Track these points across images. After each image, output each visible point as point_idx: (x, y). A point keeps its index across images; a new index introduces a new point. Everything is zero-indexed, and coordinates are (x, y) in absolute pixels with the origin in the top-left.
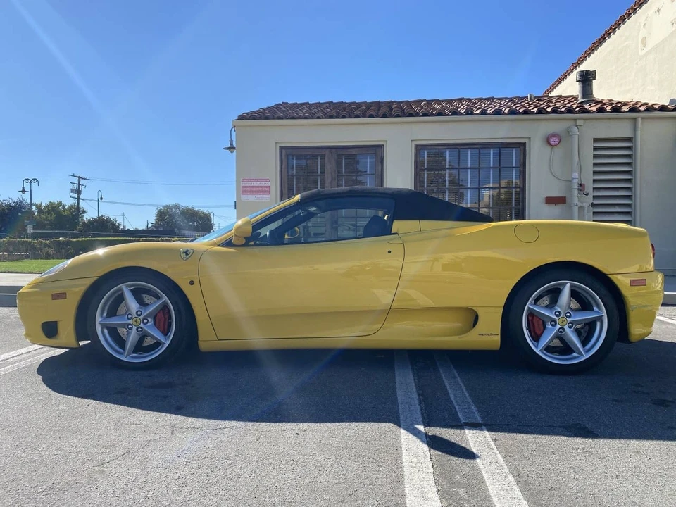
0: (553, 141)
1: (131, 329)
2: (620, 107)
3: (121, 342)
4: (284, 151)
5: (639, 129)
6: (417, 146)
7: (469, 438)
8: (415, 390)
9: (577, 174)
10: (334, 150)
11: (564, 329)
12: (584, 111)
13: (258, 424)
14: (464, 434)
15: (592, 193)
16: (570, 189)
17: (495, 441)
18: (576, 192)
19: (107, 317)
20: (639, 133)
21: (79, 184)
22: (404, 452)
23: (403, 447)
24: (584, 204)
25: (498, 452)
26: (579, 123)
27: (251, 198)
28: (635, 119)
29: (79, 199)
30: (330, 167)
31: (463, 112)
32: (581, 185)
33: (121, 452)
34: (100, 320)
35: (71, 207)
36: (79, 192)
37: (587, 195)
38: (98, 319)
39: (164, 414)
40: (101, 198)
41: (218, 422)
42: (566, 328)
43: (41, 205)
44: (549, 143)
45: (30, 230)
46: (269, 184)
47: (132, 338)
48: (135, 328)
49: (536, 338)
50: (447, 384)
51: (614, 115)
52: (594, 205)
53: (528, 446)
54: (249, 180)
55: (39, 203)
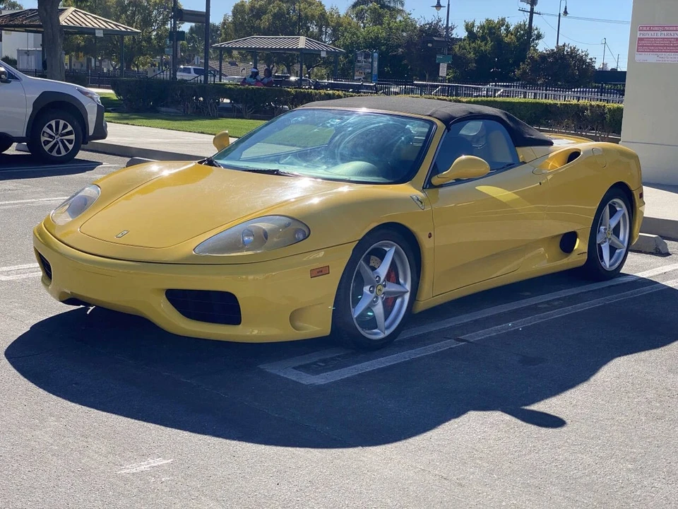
27: (651, 58)
29: (532, 12)
35: (518, 28)
40: (566, 12)
43: (473, 25)
45: (443, 70)
54: (650, 29)
55: (471, 21)
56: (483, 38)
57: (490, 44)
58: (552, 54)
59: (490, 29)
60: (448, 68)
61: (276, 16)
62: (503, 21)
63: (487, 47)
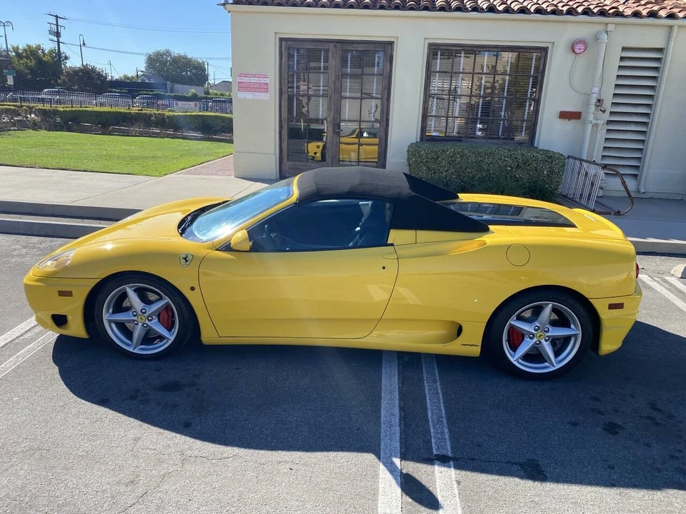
0: (579, 48)
1: (137, 324)
2: (657, 11)
3: (128, 334)
4: (284, 43)
5: (673, 39)
6: (430, 45)
7: (437, 478)
8: (397, 401)
9: (597, 89)
10: (339, 45)
11: (540, 342)
12: (618, 14)
13: (257, 451)
14: (433, 472)
15: (609, 108)
16: (587, 104)
17: (459, 483)
18: (593, 108)
19: (113, 313)
20: (672, 43)
21: (57, 25)
22: (380, 497)
23: (380, 490)
24: (599, 122)
25: (459, 501)
26: (611, 28)
27: (249, 96)
28: (671, 27)
29: (58, 42)
30: (334, 63)
31: (485, 7)
32: (599, 101)
33: (140, 491)
34: (107, 316)
35: (51, 52)
36: (58, 34)
37: (604, 112)
38: (106, 317)
39: (174, 434)
40: (84, 44)
41: (222, 448)
42: (543, 341)
43: (18, 48)
44: (574, 52)
45: (10, 81)
46: (268, 81)
47: (138, 332)
48: (140, 324)
49: (514, 348)
50: (427, 392)
51: (651, 20)
52: (609, 122)
53: (485, 491)
54: (246, 75)
55: (16, 46)
58: (80, 70)
59: (31, 51)
60: (15, 79)
62: (39, 47)
63: (32, 63)
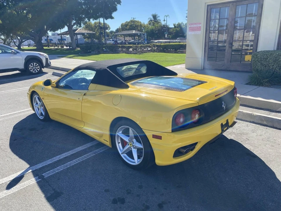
4: (209, 7)
10: (235, 3)
11: (132, 148)
27: (193, 33)
30: (231, 13)
38: (34, 105)
45: (166, 36)
46: (201, 25)
47: (39, 112)
48: (39, 109)
54: (192, 24)
56: (178, 27)
57: (179, 29)
60: (168, 35)
61: (130, 26)
62: (182, 23)
63: (178, 29)
